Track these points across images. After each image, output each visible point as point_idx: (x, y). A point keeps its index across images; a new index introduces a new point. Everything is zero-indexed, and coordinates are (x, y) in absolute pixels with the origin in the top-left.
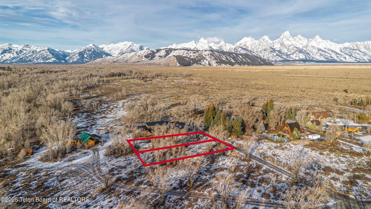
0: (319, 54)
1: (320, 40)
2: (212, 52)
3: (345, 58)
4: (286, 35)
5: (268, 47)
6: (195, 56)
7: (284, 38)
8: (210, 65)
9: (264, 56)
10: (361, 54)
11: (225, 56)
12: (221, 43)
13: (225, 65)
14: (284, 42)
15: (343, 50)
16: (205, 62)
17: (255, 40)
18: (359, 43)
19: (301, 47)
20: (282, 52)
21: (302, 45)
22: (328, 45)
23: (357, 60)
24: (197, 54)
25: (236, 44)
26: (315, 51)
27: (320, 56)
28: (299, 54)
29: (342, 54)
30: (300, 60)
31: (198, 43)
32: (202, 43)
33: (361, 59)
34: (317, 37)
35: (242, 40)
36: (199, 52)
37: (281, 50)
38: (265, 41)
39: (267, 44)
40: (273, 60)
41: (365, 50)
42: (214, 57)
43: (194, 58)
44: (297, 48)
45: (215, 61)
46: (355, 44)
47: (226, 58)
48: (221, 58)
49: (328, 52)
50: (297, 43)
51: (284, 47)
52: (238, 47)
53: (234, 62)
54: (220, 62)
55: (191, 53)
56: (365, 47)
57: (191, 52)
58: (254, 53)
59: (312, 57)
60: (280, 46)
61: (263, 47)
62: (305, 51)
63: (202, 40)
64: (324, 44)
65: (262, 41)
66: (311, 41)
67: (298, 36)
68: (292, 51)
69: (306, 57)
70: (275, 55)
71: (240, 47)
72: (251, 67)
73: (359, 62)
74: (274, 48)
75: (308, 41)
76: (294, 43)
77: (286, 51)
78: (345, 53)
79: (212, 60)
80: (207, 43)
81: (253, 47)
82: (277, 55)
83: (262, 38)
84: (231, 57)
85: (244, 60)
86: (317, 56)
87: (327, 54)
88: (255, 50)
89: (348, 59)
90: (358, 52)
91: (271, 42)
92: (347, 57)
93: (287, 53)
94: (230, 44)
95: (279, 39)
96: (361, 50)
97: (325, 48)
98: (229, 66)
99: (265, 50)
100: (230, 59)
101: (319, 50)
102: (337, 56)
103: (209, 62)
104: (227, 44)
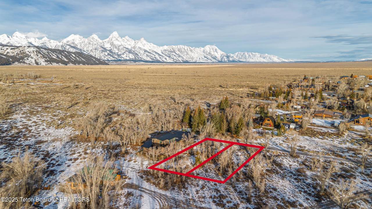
0: (145, 55)
1: (145, 42)
2: (38, 49)
3: (166, 59)
4: (114, 35)
5: (99, 46)
6: (15, 53)
7: (113, 38)
8: (37, 63)
9: (95, 55)
10: (177, 55)
11: (55, 54)
12: (43, 39)
13: (57, 64)
14: (114, 42)
15: (163, 52)
16: (31, 60)
17: (83, 38)
18: (174, 47)
19: (130, 47)
20: (113, 52)
21: (131, 46)
22: (152, 47)
23: (175, 60)
24: (16, 51)
25: (62, 41)
26: (142, 52)
27: (147, 57)
28: (129, 54)
29: (163, 55)
30: (130, 60)
31: (12, 37)
32: (17, 37)
33: (177, 59)
34: (142, 39)
35: (69, 37)
36: (20, 48)
37: (111, 50)
38: (95, 40)
39: (97, 43)
40: (105, 59)
41: (179, 53)
42: (42, 54)
43: (13, 56)
44: (126, 48)
45: (44, 59)
46: (172, 47)
47: (57, 57)
48: (51, 56)
49: (152, 53)
50: (125, 44)
51: (114, 47)
52: (66, 45)
53: (67, 61)
54: (51, 61)
55: (7, 49)
56: (179, 50)
57: (7, 47)
58: (85, 51)
59: (141, 58)
60: (110, 46)
61: (94, 46)
62: (134, 51)
63: (17, 34)
64: (149, 46)
65: (92, 40)
66: (138, 42)
67: (126, 37)
68: (122, 51)
69: (135, 57)
70: (107, 54)
71: (68, 45)
72: (86, 66)
73: (176, 62)
74: (105, 47)
75: (135, 43)
76: (123, 43)
77: (117, 51)
78: (165, 55)
79: (40, 58)
80: (25, 38)
81: (83, 45)
82: (108, 54)
83: (91, 37)
84: (62, 55)
85: (78, 59)
86: (144, 56)
87: (152, 55)
88: (85, 49)
89: (169, 60)
90: (174, 54)
91: (101, 41)
92: (167, 58)
93: (117, 53)
94: (55, 41)
95: (108, 39)
96: (176, 52)
97: (150, 50)
98: (62, 65)
99: (96, 49)
100: (62, 57)
101: (145, 51)
102: (160, 57)
103: (35, 60)
104: (52, 41)
